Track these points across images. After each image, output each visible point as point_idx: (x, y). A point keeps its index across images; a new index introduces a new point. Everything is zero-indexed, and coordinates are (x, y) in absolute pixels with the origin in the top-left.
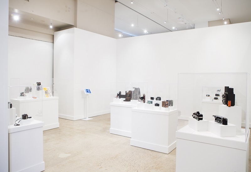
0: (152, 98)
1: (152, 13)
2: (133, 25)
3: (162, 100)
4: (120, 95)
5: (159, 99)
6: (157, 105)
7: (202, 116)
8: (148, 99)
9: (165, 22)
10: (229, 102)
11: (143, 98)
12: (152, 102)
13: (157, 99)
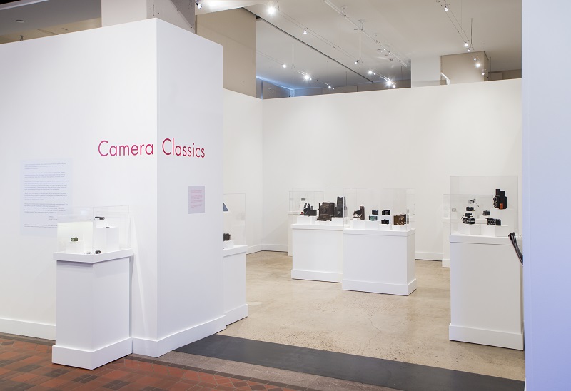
0: (375, 213)
1: (336, 47)
2: (285, 66)
3: (392, 215)
4: (308, 212)
5: (387, 212)
6: (385, 222)
7: (473, 219)
8: (368, 213)
9: (356, 63)
10: (501, 205)
11: (360, 213)
12: (376, 219)
13: (384, 213)
